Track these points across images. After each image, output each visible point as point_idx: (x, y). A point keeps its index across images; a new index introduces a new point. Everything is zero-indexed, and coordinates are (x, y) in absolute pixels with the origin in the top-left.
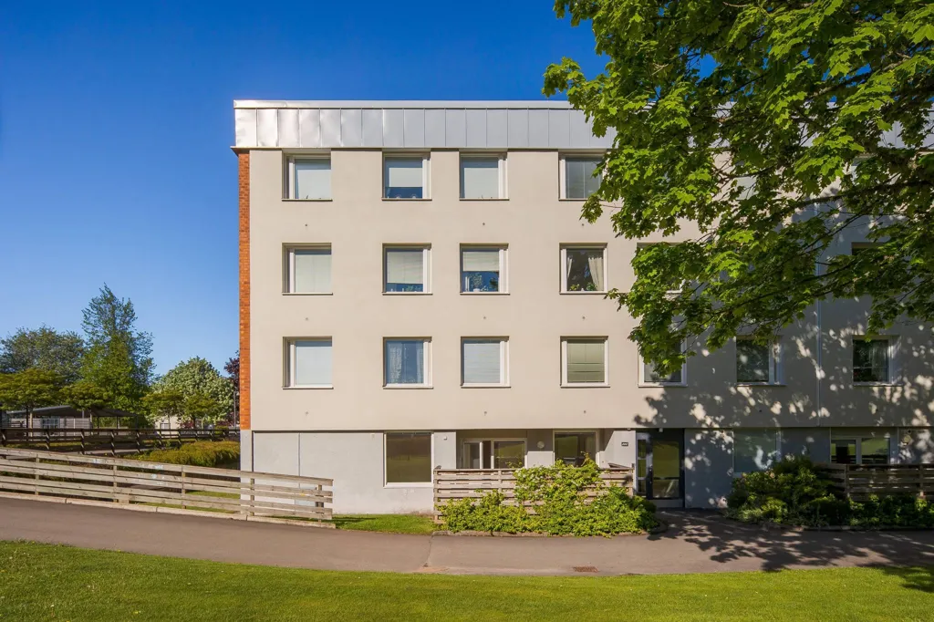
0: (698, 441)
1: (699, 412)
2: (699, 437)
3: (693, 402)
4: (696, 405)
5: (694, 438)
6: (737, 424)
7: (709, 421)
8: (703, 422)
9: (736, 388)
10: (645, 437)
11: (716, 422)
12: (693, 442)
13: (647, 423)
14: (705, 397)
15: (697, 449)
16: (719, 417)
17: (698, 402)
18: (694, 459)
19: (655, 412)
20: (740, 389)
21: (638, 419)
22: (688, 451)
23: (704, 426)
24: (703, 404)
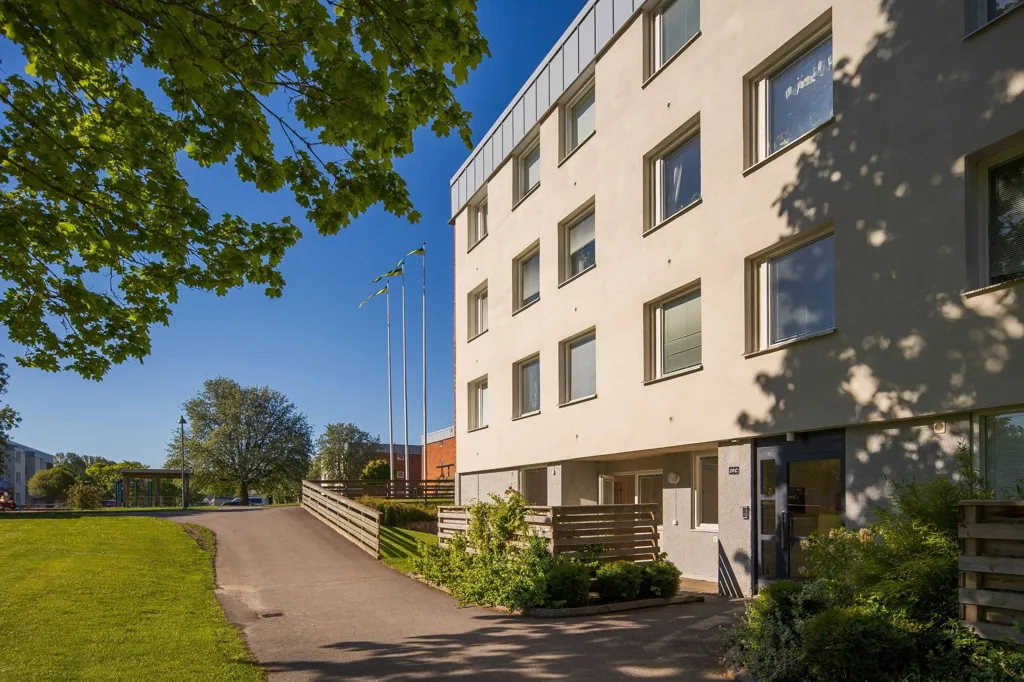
0: (872, 456)
1: (862, 385)
2: (875, 444)
3: (848, 364)
4: (855, 370)
5: (864, 447)
6: (964, 401)
7: (884, 402)
8: (871, 407)
9: (958, 302)
10: (769, 453)
11: (902, 402)
12: (862, 457)
13: (758, 425)
14: (876, 348)
15: (871, 473)
16: (913, 389)
17: (860, 360)
18: (861, 497)
19: (770, 401)
20: (971, 302)
21: (743, 420)
22: (850, 479)
23: (875, 417)
24: (871, 366)
